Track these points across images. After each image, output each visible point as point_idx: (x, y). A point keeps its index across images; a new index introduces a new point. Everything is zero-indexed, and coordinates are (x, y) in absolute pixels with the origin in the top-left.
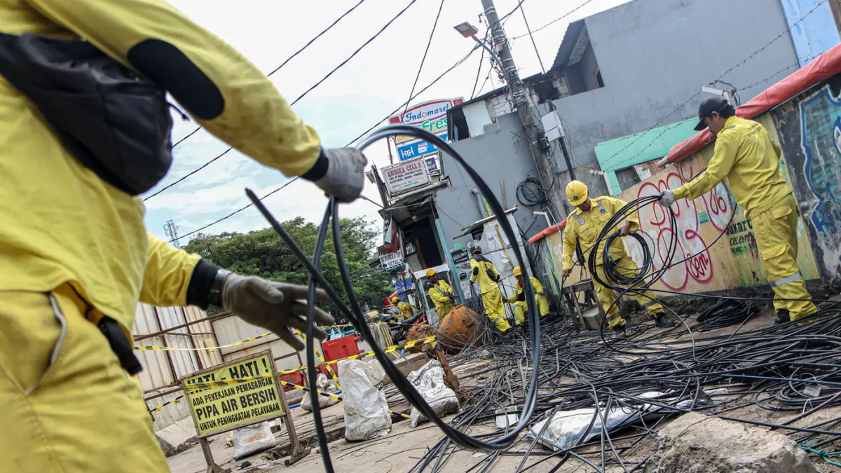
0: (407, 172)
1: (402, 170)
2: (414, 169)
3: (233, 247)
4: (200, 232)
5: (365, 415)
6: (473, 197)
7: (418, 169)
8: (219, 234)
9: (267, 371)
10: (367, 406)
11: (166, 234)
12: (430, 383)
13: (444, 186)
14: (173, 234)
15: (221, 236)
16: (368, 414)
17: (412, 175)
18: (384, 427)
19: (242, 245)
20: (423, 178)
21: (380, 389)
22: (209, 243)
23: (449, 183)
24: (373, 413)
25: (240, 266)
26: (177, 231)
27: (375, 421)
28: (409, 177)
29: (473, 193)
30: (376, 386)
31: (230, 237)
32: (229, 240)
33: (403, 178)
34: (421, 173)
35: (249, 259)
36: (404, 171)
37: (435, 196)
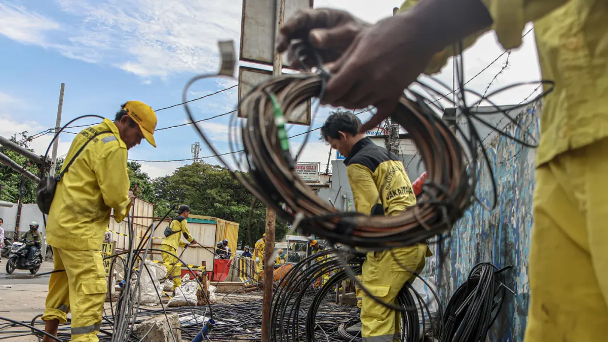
0: (306, 169)
1: (303, 167)
2: (311, 169)
3: (219, 177)
4: (203, 159)
5: (146, 291)
6: (342, 200)
7: (314, 170)
8: (214, 165)
9: (110, 251)
10: (149, 287)
11: (192, 151)
12: (187, 289)
13: (326, 186)
14: (197, 153)
15: (215, 167)
16: (148, 292)
17: (308, 173)
18: (153, 302)
19: (225, 178)
20: (315, 177)
21: (161, 283)
22: (205, 168)
23: (330, 186)
24: (151, 292)
25: (219, 192)
26: (200, 152)
27: (150, 297)
28: (306, 173)
29: (343, 197)
30: (160, 280)
31: (221, 170)
32: (220, 171)
33: (302, 173)
34: (315, 174)
35: (227, 188)
36: (304, 168)
37: (319, 191)
